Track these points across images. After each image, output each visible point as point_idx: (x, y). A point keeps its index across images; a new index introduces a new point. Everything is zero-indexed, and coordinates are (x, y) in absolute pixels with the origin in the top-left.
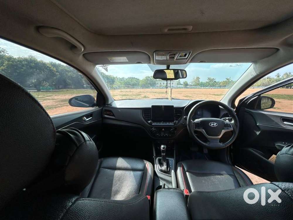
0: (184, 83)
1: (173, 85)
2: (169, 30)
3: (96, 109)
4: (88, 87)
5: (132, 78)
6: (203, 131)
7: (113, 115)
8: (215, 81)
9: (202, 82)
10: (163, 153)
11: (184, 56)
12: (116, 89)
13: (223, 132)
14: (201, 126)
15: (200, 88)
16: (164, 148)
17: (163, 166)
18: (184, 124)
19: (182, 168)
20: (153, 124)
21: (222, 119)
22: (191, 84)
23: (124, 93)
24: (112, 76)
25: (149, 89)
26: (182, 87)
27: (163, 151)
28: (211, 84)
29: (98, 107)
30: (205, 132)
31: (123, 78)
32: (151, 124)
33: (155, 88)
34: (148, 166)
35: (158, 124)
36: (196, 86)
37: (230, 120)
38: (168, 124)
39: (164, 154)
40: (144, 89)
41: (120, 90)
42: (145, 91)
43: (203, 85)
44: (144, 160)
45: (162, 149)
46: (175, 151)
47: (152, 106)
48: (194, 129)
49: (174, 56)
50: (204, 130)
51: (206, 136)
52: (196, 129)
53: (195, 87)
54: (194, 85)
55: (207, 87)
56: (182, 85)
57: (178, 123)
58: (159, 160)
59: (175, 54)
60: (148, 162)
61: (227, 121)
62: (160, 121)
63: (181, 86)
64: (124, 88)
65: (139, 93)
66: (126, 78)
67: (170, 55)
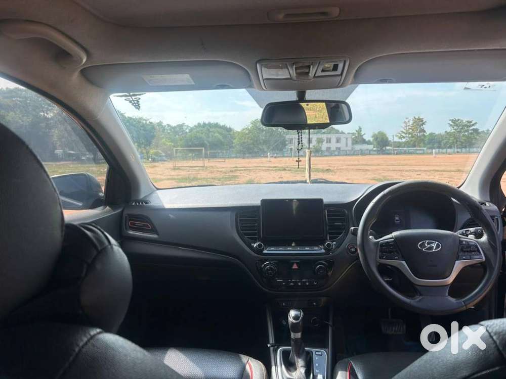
0: (376, 137)
1: (339, 145)
2: (287, 15)
3: (106, 212)
4: (70, 155)
5: (210, 125)
6: (403, 264)
7: (154, 230)
8: (476, 131)
9: (431, 134)
10: (295, 332)
11: (331, 68)
12: (158, 161)
13: (458, 266)
14: (396, 251)
15: (428, 153)
16: (296, 318)
17: (296, 369)
18: (353, 250)
19: (348, 373)
20: (265, 252)
21: (458, 233)
22: (396, 139)
23: (183, 173)
24: (146, 120)
25: (264, 159)
26: (370, 151)
27: (295, 327)
28: (463, 139)
29: (110, 207)
30: (409, 269)
31: (181, 126)
32: (259, 251)
33: (283, 157)
34: (251, 371)
35: (281, 251)
36: (415, 146)
37: (479, 235)
38: (307, 250)
39: (299, 335)
40: (247, 160)
41: (170, 164)
42: (250, 165)
43: (436, 143)
44: (242, 356)
45: (291, 320)
46: (330, 328)
47: (263, 201)
48: (378, 259)
49: (307, 71)
50: (404, 262)
51: (411, 280)
52: (383, 261)
53: (412, 149)
54: (407, 144)
55: (450, 147)
56: (369, 143)
57: (338, 246)
58: (285, 355)
59: (309, 67)
60: (253, 359)
61: (471, 237)
62: (286, 243)
63: (365, 147)
64: (185, 158)
65: (232, 171)
66: (191, 125)
67: (296, 69)
